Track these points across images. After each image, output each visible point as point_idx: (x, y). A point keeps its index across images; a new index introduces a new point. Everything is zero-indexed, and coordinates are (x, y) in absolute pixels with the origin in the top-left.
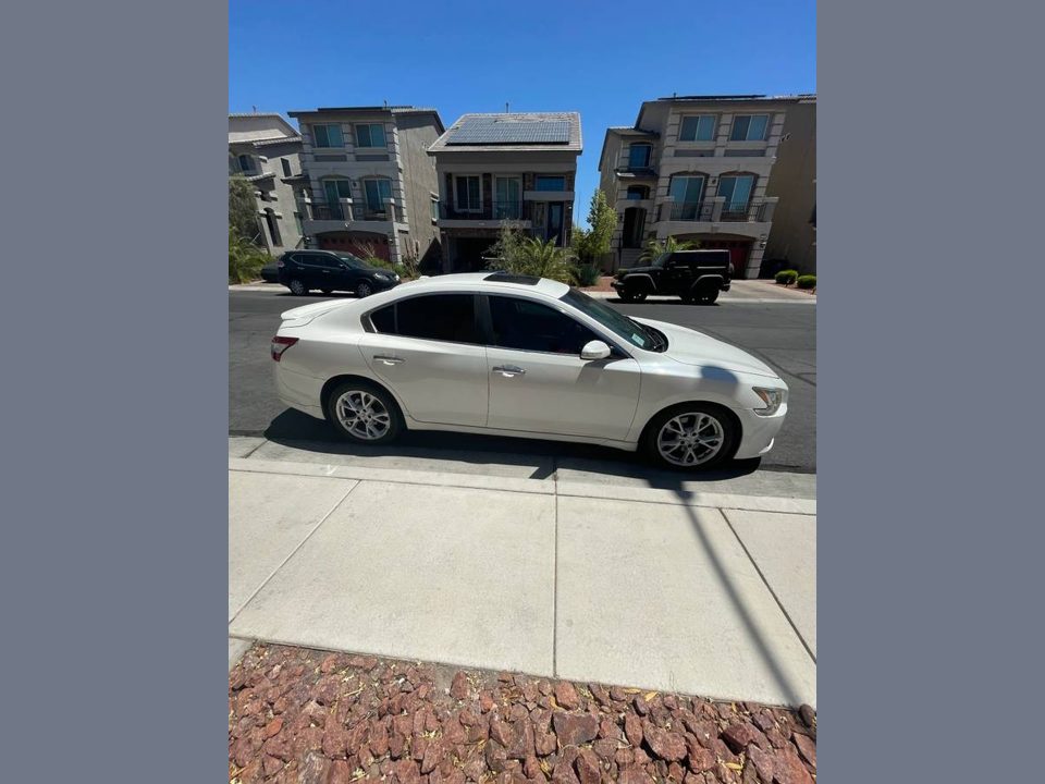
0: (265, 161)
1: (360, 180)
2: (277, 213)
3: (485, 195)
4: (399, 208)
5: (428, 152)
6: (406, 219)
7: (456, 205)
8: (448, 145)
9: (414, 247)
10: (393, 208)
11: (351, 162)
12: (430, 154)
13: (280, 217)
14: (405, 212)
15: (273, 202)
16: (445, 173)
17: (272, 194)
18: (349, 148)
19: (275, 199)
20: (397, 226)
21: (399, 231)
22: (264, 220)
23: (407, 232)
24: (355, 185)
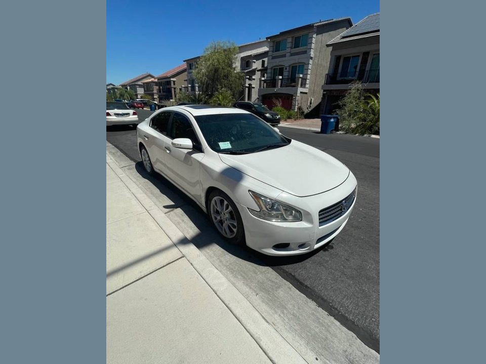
0: (255, 62)
1: (289, 66)
2: (253, 86)
3: (361, 67)
4: (304, 80)
5: (327, 45)
6: (307, 86)
7: (339, 75)
8: (344, 37)
9: (309, 102)
10: (300, 79)
11: (288, 58)
12: (328, 46)
13: (254, 88)
14: (308, 81)
15: (253, 81)
16: (336, 56)
17: (253, 77)
18: (288, 50)
19: (254, 79)
20: (300, 90)
21: (301, 93)
22: (247, 89)
23: (306, 93)
24: (286, 69)
